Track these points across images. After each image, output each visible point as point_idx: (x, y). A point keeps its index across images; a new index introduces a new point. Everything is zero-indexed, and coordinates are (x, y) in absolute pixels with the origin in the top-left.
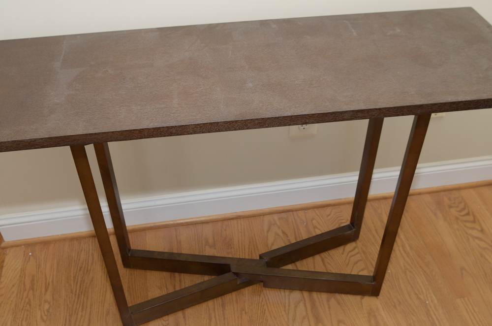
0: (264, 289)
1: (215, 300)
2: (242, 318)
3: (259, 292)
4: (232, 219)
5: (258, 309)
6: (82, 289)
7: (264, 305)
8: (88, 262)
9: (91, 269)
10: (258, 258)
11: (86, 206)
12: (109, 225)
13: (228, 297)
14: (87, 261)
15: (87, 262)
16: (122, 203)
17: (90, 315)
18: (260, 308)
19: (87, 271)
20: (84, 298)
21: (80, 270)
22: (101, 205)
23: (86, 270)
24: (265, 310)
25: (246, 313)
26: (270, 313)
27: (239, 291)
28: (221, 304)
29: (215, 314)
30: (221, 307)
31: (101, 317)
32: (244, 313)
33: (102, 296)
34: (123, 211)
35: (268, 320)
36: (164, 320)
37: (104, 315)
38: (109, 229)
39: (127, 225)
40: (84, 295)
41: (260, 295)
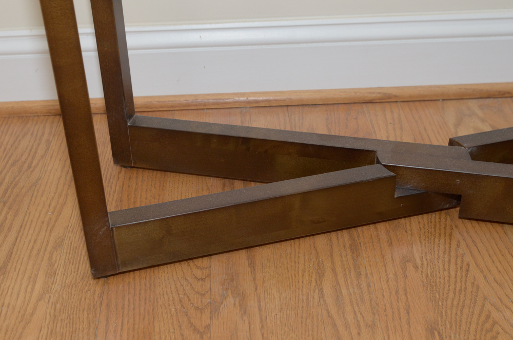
0: (460, 222)
1: (333, 235)
2: (406, 277)
3: (448, 228)
4: (371, 102)
5: (449, 262)
6: (9, 197)
7: (463, 255)
8: (36, 152)
9: (38, 164)
10: (447, 144)
11: (42, 31)
12: (95, 90)
13: (365, 233)
14: (33, 150)
15: (32, 154)
16: (127, 29)
17: (14, 245)
18: (453, 260)
19: (29, 167)
20: (8, 213)
21: (13, 165)
22: (80, 31)
23: (26, 165)
24: (468, 265)
25: (416, 267)
26: (482, 272)
27: (396, 222)
28: (348, 245)
29: (333, 263)
30: (348, 251)
31: (39, 251)
32: (410, 267)
33: (53, 213)
34: (130, 52)
35: (478, 287)
36: (197, 267)
37: (49, 248)
38: (93, 99)
39: (134, 95)
40: (10, 208)
41: (451, 235)
